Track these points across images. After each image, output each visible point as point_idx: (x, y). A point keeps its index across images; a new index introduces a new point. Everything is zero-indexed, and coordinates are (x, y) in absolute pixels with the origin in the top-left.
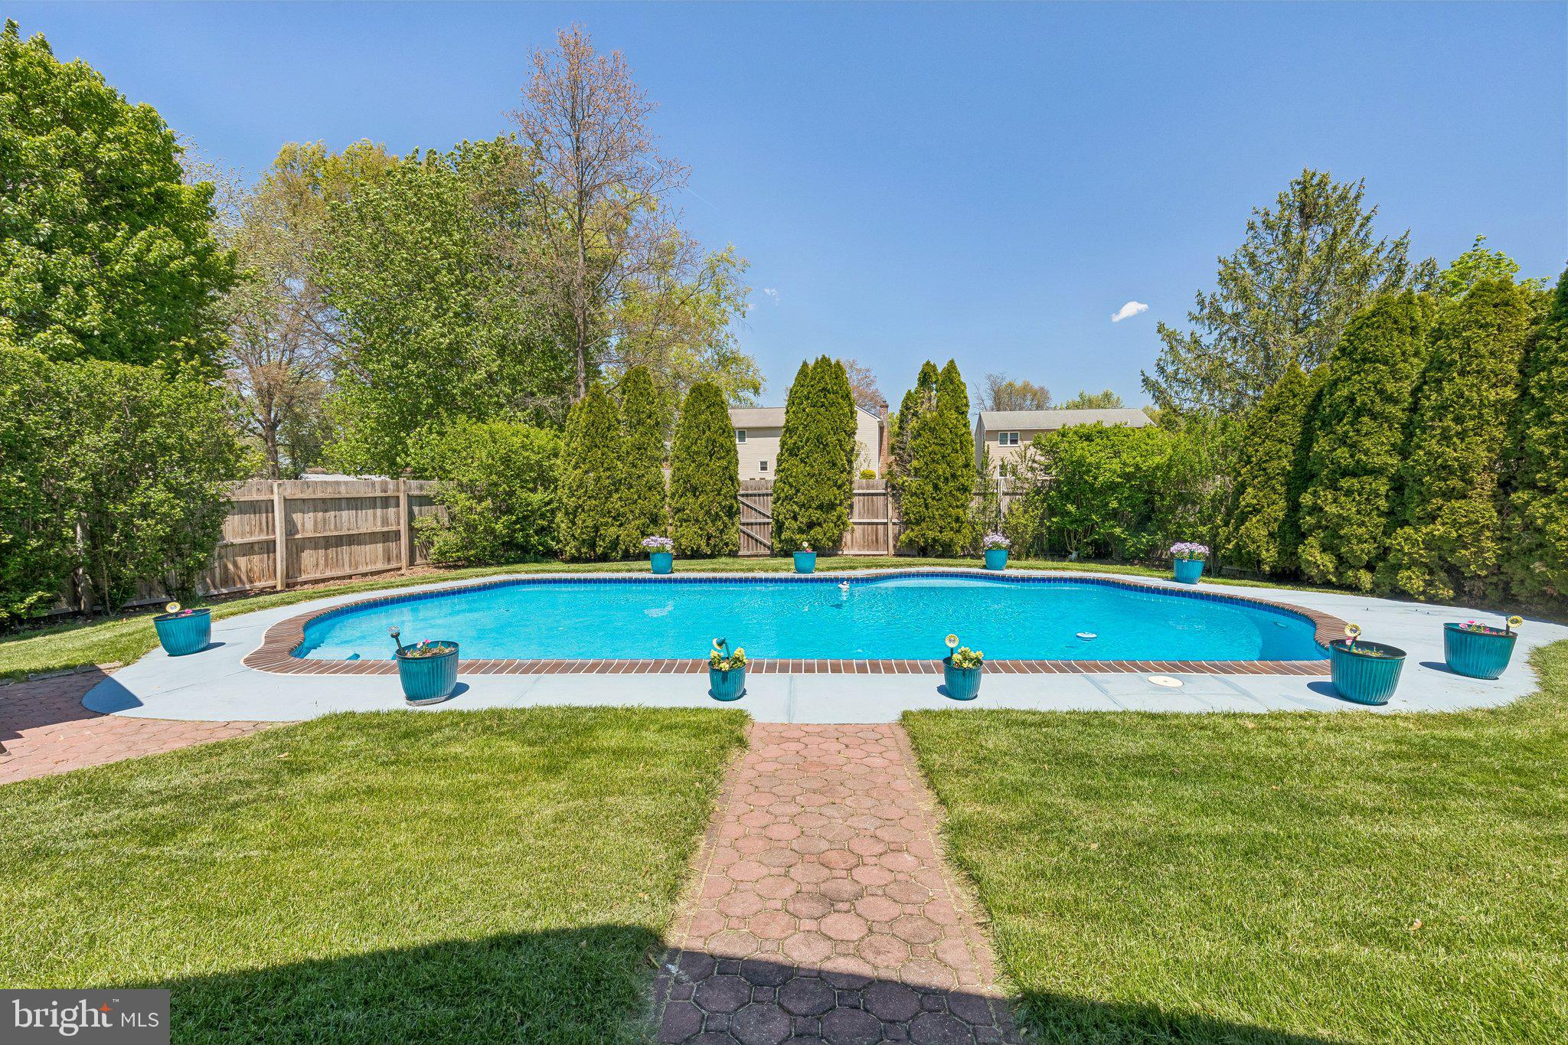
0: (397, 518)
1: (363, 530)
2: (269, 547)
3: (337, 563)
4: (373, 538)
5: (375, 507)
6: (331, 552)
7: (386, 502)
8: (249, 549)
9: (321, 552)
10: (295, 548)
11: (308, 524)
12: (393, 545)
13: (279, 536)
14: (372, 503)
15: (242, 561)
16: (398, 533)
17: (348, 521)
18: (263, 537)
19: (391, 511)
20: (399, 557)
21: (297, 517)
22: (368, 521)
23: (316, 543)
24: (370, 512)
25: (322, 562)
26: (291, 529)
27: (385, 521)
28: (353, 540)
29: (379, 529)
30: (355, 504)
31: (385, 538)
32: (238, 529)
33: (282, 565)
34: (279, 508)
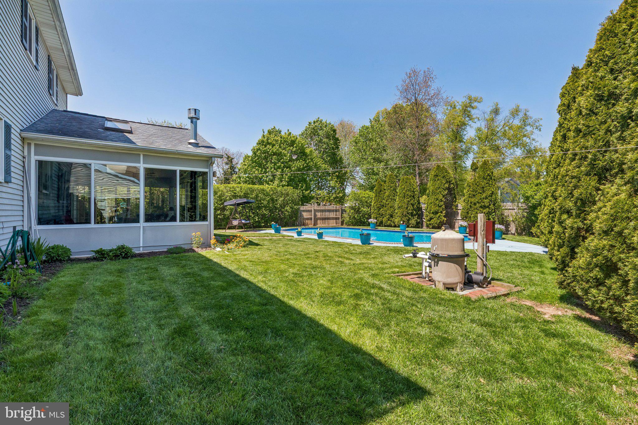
0: (339, 214)
1: (331, 217)
2: (311, 219)
3: (325, 223)
4: (333, 219)
6: (324, 221)
7: (336, 211)
8: (308, 219)
9: (322, 221)
10: (316, 219)
11: (319, 215)
13: (313, 217)
14: (333, 211)
15: (307, 221)
16: (339, 218)
17: (327, 215)
18: (310, 217)
19: (338, 213)
20: (339, 223)
21: (317, 213)
22: (332, 215)
23: (320, 219)
24: (333, 213)
25: (322, 223)
26: (315, 215)
27: (336, 215)
28: (328, 219)
29: (335, 217)
30: (329, 211)
31: (337, 219)
32: (305, 215)
33: (313, 223)
34: (313, 211)
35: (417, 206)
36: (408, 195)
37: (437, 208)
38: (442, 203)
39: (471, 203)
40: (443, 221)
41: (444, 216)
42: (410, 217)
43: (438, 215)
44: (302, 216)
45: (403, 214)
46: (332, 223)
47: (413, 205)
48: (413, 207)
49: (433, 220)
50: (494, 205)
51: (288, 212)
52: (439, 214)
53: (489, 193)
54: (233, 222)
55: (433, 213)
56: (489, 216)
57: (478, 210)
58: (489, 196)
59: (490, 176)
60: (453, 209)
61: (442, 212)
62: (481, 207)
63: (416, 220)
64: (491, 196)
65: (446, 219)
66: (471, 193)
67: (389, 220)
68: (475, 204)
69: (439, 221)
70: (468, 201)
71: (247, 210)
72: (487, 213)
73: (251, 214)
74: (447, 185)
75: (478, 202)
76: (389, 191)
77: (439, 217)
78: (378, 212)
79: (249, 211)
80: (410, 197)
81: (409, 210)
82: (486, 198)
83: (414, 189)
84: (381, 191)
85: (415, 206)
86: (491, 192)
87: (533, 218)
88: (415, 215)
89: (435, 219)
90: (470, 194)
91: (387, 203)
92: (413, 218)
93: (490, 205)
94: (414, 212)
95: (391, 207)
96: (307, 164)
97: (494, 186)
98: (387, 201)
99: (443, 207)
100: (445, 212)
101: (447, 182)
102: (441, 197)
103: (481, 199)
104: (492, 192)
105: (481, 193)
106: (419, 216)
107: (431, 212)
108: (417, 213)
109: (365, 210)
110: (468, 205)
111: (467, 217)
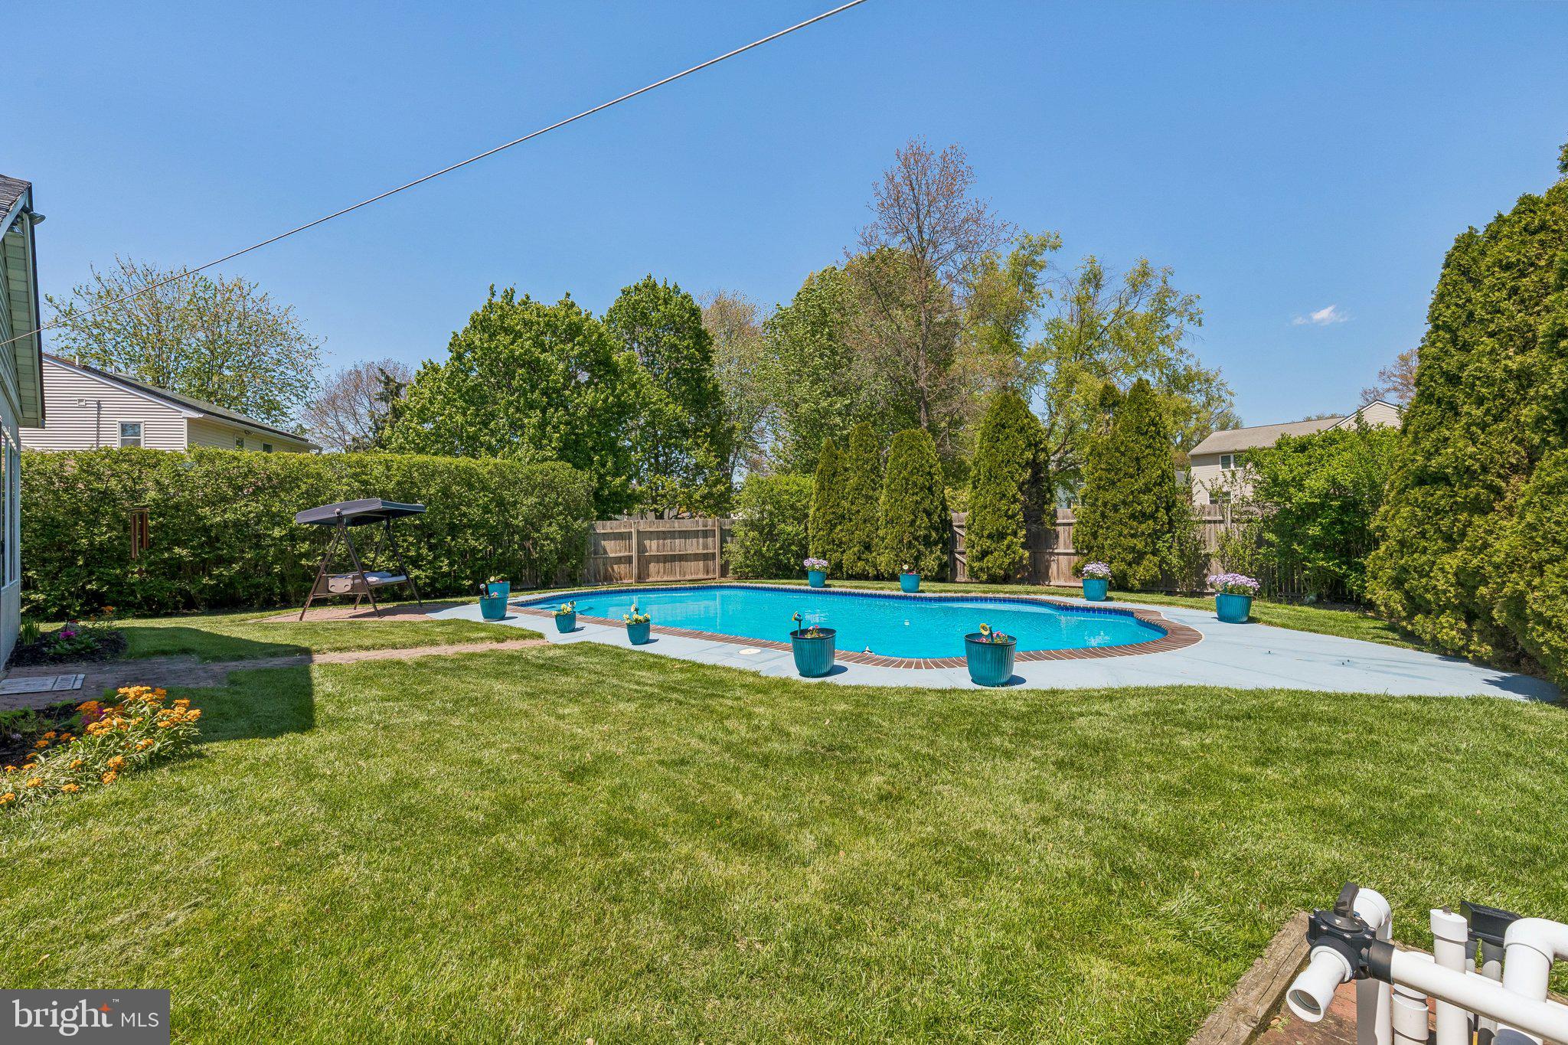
0: (713, 545)
1: (689, 552)
2: (629, 560)
3: (672, 572)
4: (696, 557)
5: (698, 537)
6: (668, 565)
7: (706, 534)
8: (619, 560)
9: (661, 565)
10: (644, 562)
11: (653, 547)
12: (711, 563)
13: (634, 554)
14: (695, 534)
15: (616, 567)
16: (714, 555)
17: (679, 546)
18: (627, 554)
19: (710, 540)
20: (714, 570)
21: (647, 543)
22: (694, 546)
23: (658, 559)
24: (695, 540)
25: (662, 570)
26: (641, 549)
27: (705, 547)
28: (682, 558)
29: (701, 551)
30: (685, 535)
31: (707, 557)
32: (612, 549)
33: (635, 571)
34: (634, 536)
35: (940, 516)
36: (915, 484)
37: (1003, 521)
38: (1017, 506)
39: (1105, 504)
40: (1021, 558)
41: (1024, 546)
42: (922, 548)
43: (1006, 542)
44: (601, 552)
45: (901, 541)
46: (695, 570)
47: (929, 514)
48: (930, 521)
49: (990, 557)
50: (1168, 509)
51: (553, 540)
52: (1009, 538)
53: (1154, 475)
54: (331, 582)
55: (990, 536)
56: (1154, 544)
57: (1125, 525)
58: (1155, 484)
59: (1155, 425)
60: (1042, 524)
61: (1015, 534)
62: (1133, 517)
63: (938, 558)
64: (1160, 484)
65: (1027, 554)
66: (1104, 474)
67: (859, 559)
68: (1116, 509)
69: (1007, 561)
70: (1097, 500)
71: (411, 539)
72: (1149, 535)
73: (424, 551)
74: (1029, 455)
75: (1124, 503)
76: (859, 473)
77: (1009, 547)
78: (829, 534)
79: (419, 542)
80: (921, 489)
81: (920, 527)
82: (1147, 490)
83: (931, 467)
84: (834, 475)
85: (936, 518)
86: (1160, 472)
87: (1295, 546)
88: (936, 543)
89: (996, 554)
90: (1100, 479)
91: (854, 508)
92: (931, 552)
93: (1157, 511)
94: (934, 534)
95: (865, 521)
96: (618, 397)
97: (1166, 454)
98: (852, 503)
99: (1020, 517)
100: (1024, 532)
101: (1030, 445)
102: (1013, 489)
103: (1132, 492)
104: (1163, 471)
105: (1132, 477)
106: (945, 544)
107: (986, 533)
108: (941, 537)
109: (789, 529)
110: (1095, 512)
111: (1092, 548)
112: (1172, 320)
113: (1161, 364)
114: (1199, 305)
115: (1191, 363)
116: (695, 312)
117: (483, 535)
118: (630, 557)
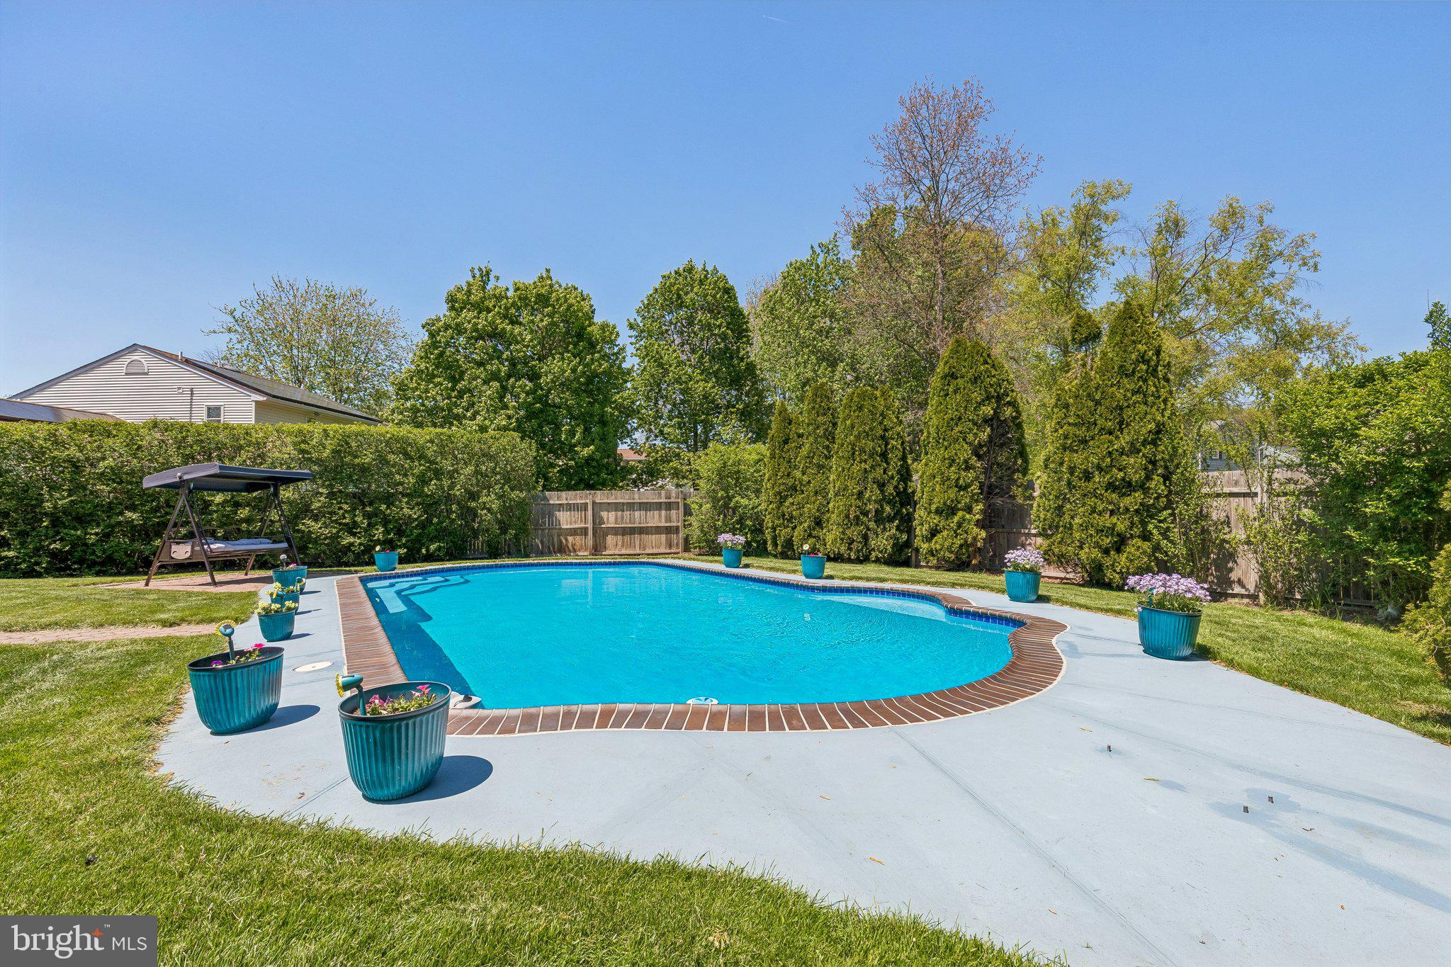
0: (676, 517)
1: (649, 525)
2: (584, 532)
3: (631, 545)
4: (658, 530)
5: (660, 509)
6: (627, 538)
7: (669, 506)
8: (574, 532)
9: (620, 537)
10: (601, 534)
11: (610, 519)
12: (674, 537)
13: (590, 525)
14: (659, 506)
15: (570, 539)
16: (677, 528)
17: (638, 518)
18: (583, 525)
19: (673, 512)
20: (677, 544)
21: (604, 514)
22: (655, 519)
23: (616, 531)
24: (656, 513)
25: (620, 543)
26: (597, 520)
27: (668, 519)
28: (642, 531)
29: (663, 524)
30: (646, 507)
31: (668, 530)
32: (566, 520)
33: (590, 543)
34: (590, 507)
35: (896, 487)
36: (863, 451)
37: (952, 493)
38: (971, 475)
39: (1072, 470)
40: (975, 539)
41: (978, 523)
42: (872, 525)
43: (956, 519)
44: (555, 524)
45: (847, 516)
46: (656, 543)
47: (881, 485)
48: (882, 492)
49: (938, 538)
50: (1166, 478)
52: (960, 514)
53: (1144, 431)
54: (174, 548)
55: (939, 512)
56: (1144, 524)
57: (1100, 497)
58: (1144, 443)
59: (1147, 362)
60: (1013, 497)
61: (969, 509)
62: (1111, 486)
63: (894, 537)
64: (1154, 443)
65: (983, 534)
66: (1072, 430)
67: (810, 536)
68: (1087, 476)
69: (958, 542)
70: (1061, 464)
72: (1137, 511)
74: (988, 410)
75: (1100, 468)
76: (811, 439)
77: (959, 525)
78: (778, 508)
80: (871, 456)
81: (869, 500)
82: (1134, 450)
83: (886, 430)
84: (786, 442)
85: (890, 489)
86: (1153, 426)
87: (1350, 532)
88: (891, 520)
89: (945, 533)
90: (1066, 437)
91: (805, 478)
92: (885, 529)
93: (1148, 478)
94: (888, 509)
95: (816, 493)
97: (1165, 401)
98: (804, 474)
99: (975, 488)
100: (981, 506)
101: (988, 398)
102: (965, 453)
103: (1110, 453)
104: (1158, 425)
105: (1110, 433)
106: (902, 520)
107: (933, 507)
108: (898, 513)
109: (744, 502)
110: (1059, 480)
111: (1057, 527)
112: (1277, 266)
113: (1269, 320)
114: (1314, 246)
115: (1307, 315)
116: (728, 291)
117: (418, 504)
118: (586, 529)
